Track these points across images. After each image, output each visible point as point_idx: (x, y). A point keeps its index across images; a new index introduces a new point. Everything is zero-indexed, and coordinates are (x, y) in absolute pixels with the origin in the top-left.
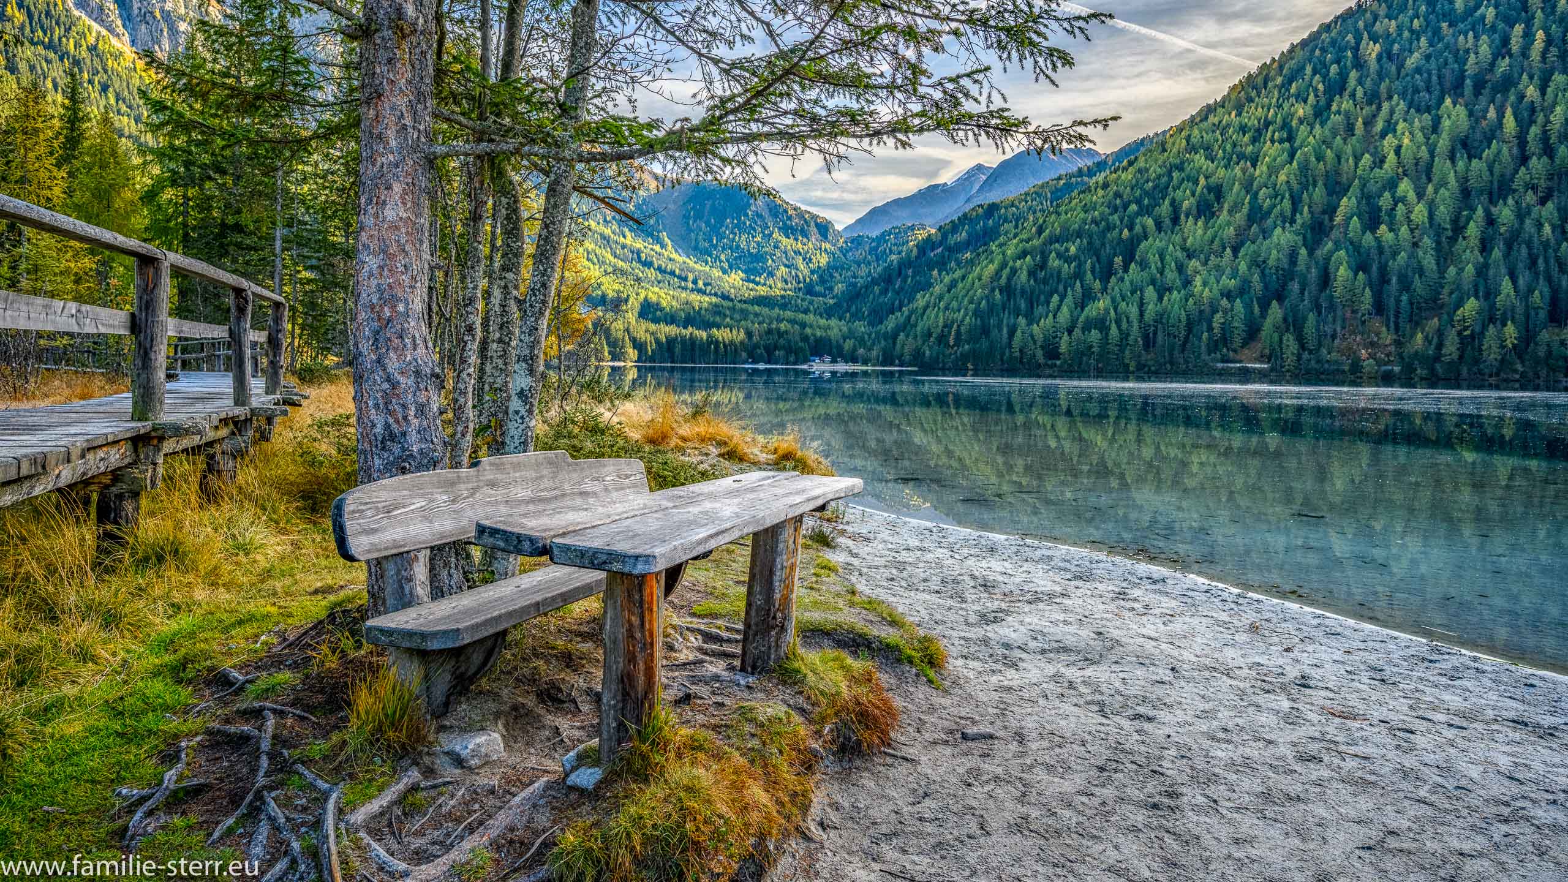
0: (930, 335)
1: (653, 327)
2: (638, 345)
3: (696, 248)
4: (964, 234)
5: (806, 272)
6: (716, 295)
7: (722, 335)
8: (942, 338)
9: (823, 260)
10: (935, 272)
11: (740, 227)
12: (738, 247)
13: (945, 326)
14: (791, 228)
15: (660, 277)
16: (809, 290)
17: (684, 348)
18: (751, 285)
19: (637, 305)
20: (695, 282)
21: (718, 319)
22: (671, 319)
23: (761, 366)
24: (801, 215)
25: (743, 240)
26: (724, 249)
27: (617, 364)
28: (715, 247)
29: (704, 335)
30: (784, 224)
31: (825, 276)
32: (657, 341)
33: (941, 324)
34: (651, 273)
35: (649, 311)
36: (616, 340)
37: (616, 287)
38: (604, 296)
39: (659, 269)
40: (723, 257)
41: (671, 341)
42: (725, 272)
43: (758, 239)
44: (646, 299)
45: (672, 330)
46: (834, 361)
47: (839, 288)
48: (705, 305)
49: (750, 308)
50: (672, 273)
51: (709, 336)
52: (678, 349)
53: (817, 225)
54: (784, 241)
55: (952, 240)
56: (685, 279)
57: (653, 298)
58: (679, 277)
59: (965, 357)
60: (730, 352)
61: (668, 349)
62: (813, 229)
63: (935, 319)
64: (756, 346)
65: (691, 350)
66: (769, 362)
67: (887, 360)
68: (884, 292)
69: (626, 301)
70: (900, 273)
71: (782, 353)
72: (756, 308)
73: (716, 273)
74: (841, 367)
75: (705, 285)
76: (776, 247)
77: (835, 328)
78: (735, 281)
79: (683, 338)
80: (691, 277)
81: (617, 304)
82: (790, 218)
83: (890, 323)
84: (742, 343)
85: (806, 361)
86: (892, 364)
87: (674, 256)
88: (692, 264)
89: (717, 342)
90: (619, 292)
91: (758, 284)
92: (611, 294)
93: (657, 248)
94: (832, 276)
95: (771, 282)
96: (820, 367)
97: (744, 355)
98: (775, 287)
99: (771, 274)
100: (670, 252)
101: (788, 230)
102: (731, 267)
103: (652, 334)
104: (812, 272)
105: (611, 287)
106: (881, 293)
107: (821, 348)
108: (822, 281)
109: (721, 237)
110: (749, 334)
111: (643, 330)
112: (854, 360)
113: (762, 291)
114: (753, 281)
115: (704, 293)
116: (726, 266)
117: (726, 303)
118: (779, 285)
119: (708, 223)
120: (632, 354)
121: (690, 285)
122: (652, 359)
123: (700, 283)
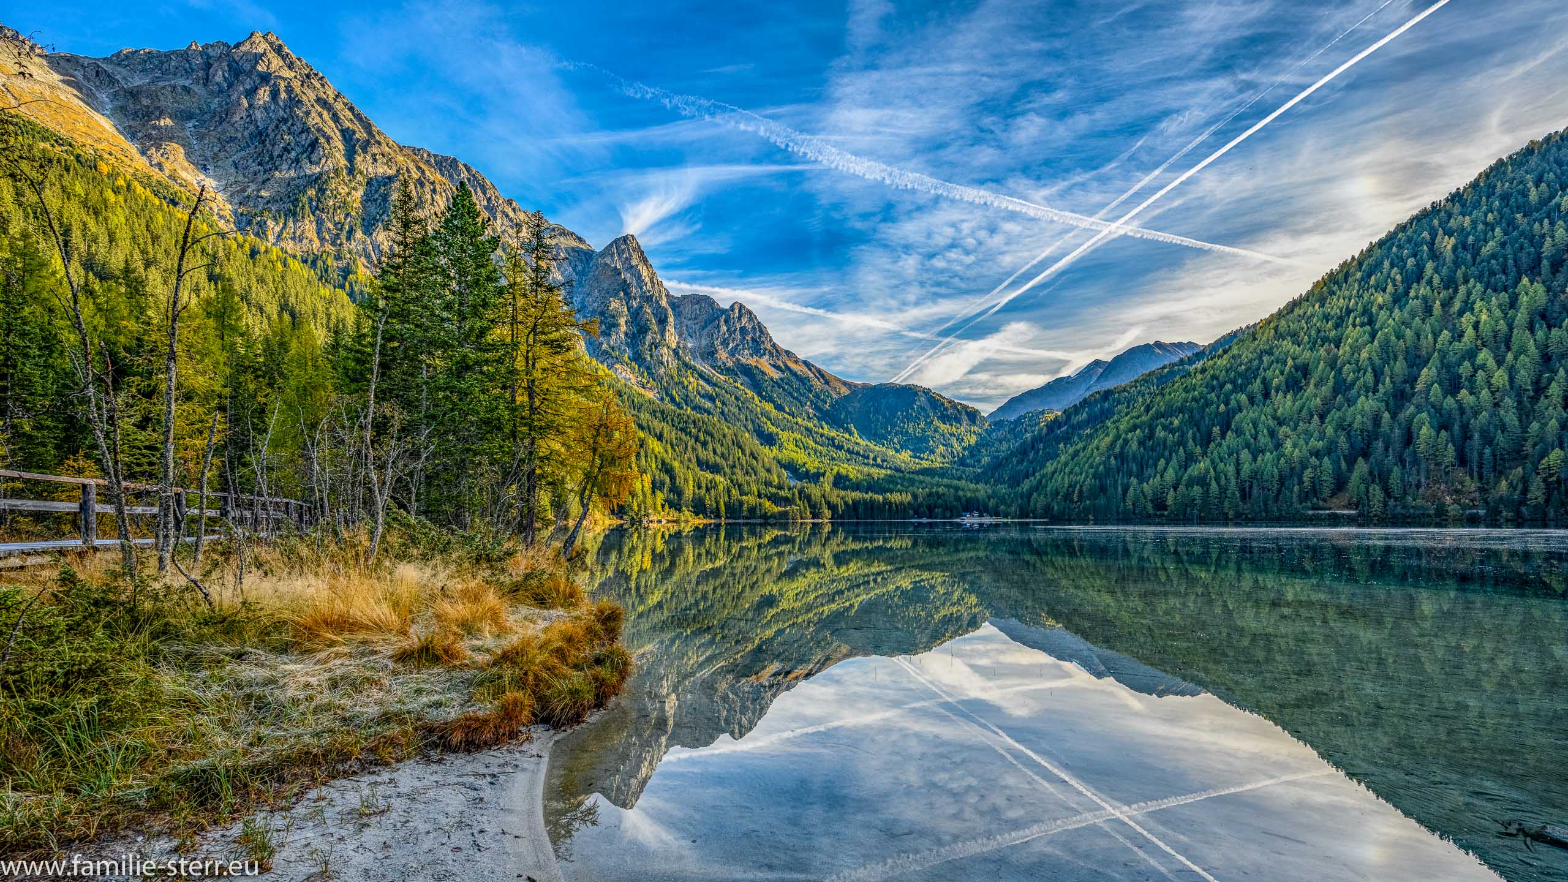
0: (1058, 494)
1: (842, 493)
2: (832, 507)
3: (875, 435)
4: (1085, 415)
5: (959, 449)
6: (890, 468)
7: (895, 497)
8: (1068, 496)
9: (973, 440)
10: (1061, 446)
11: (909, 418)
12: (907, 432)
13: (1070, 486)
14: (947, 416)
15: (849, 457)
16: (962, 462)
17: (866, 509)
18: (917, 460)
19: (832, 478)
20: (875, 459)
21: (891, 486)
22: (856, 487)
23: (924, 520)
24: (955, 406)
25: (910, 427)
26: (896, 434)
27: (816, 521)
28: (890, 433)
29: (881, 498)
30: (942, 414)
31: (974, 451)
32: (846, 503)
33: (1066, 485)
34: (842, 454)
35: (840, 481)
36: (816, 503)
37: (816, 464)
38: (807, 472)
39: (848, 451)
40: (895, 440)
41: (856, 503)
42: (897, 451)
43: (922, 425)
44: (838, 473)
45: (857, 495)
46: (981, 516)
47: (985, 460)
48: (882, 476)
49: (916, 477)
50: (858, 453)
51: (884, 499)
52: (861, 509)
53: (967, 414)
54: (942, 427)
55: (1075, 420)
56: (868, 458)
57: (843, 472)
58: (863, 456)
59: (1087, 511)
60: (901, 510)
61: (854, 508)
62: (964, 417)
63: (1061, 481)
64: (921, 505)
65: (871, 508)
66: (930, 517)
67: (1024, 514)
68: (1021, 462)
69: (824, 475)
70: (1033, 448)
71: (940, 510)
72: (921, 477)
73: (891, 452)
74: (987, 520)
75: (883, 461)
76: (936, 431)
77: (982, 490)
78: (904, 458)
79: (865, 501)
80: (872, 455)
81: (816, 477)
82: (946, 409)
83: (1026, 485)
84: (909, 503)
85: (959, 516)
86: (1027, 517)
87: (859, 441)
88: (872, 446)
89: (890, 502)
90: (818, 468)
91: (922, 459)
92: (813, 470)
93: (847, 436)
94: (979, 451)
95: (932, 457)
96: (970, 520)
97: (911, 512)
98: (936, 461)
99: (932, 452)
100: (856, 437)
101: (944, 419)
102: (902, 448)
103: (842, 498)
104: (964, 449)
105: (813, 465)
106: (1018, 463)
107: (971, 506)
108: (972, 455)
109: (894, 425)
110: (915, 496)
111: (836, 496)
112: (997, 514)
113: (925, 464)
114: (919, 458)
115: (882, 467)
116: (898, 447)
117: (897, 474)
118: (939, 460)
119: (884, 416)
120: (827, 513)
121: (871, 462)
122: (842, 517)
123: (879, 460)
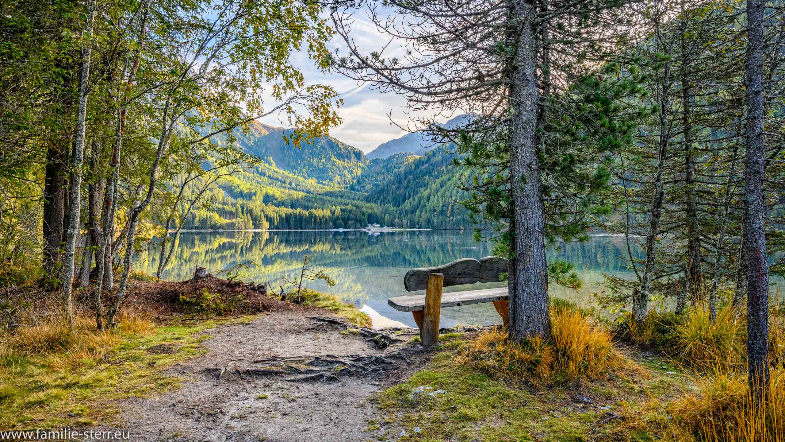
0: (434, 211)
1: (277, 209)
2: (270, 220)
3: (288, 166)
4: (440, 157)
5: (350, 178)
6: (303, 191)
7: (319, 213)
8: (442, 212)
9: (359, 172)
10: (427, 177)
11: (313, 154)
12: (312, 165)
13: (444, 206)
14: (341, 154)
15: (270, 181)
16: (352, 188)
17: (296, 220)
18: (322, 186)
19: (262, 198)
20: (290, 184)
21: (310, 204)
22: (282, 204)
23: (341, 230)
24: (346, 147)
25: (315, 161)
26: (304, 166)
27: (258, 230)
28: (299, 165)
29: (307, 213)
30: (337, 153)
31: (360, 181)
32: (280, 217)
33: (441, 205)
34: (265, 179)
35: (267, 199)
36: (256, 216)
37: (248, 185)
38: (241, 192)
39: (269, 177)
40: (304, 170)
41: (288, 217)
42: (306, 178)
43: (324, 160)
44: (266, 193)
45: (290, 211)
46: (382, 226)
47: (368, 187)
48: (300, 197)
49: (325, 197)
50: (277, 179)
51: (310, 213)
52: (292, 221)
53: (355, 153)
54: (338, 162)
55: (433, 160)
56: (285, 183)
57: (270, 193)
58: (281, 181)
59: (458, 223)
60: (322, 222)
61: (287, 220)
62: (353, 156)
63: (437, 202)
64: (338, 218)
65: (300, 221)
66: (345, 227)
67: (412, 226)
68: (398, 188)
69: (255, 194)
70: (405, 179)
71: (353, 222)
72: (329, 198)
73: (301, 179)
74: (386, 230)
75: (296, 185)
76: (333, 165)
77: (375, 208)
78: (312, 183)
79: (295, 216)
80: (288, 181)
81: (250, 196)
82: (340, 149)
83: (407, 205)
84: (329, 217)
85: (366, 226)
86: (414, 227)
87: (276, 169)
88: (287, 174)
89: (315, 217)
90: (250, 189)
91: (325, 185)
92: (246, 191)
93: (267, 165)
94: (363, 180)
95: (331, 184)
96: (374, 230)
97: (331, 223)
98: (334, 186)
99: (331, 180)
100: (274, 167)
101: (340, 156)
102: (309, 176)
103: (277, 213)
104: (353, 178)
105: (245, 187)
106: (397, 189)
107: (372, 219)
108: (359, 183)
109: (302, 159)
110: (333, 213)
111: (271, 210)
112: (393, 225)
113: (329, 189)
114: (322, 183)
115: (296, 190)
116: (306, 175)
117: (311, 195)
118: (336, 185)
119: (295, 153)
120: (266, 224)
121: (288, 186)
122: (277, 228)
123: (293, 184)
